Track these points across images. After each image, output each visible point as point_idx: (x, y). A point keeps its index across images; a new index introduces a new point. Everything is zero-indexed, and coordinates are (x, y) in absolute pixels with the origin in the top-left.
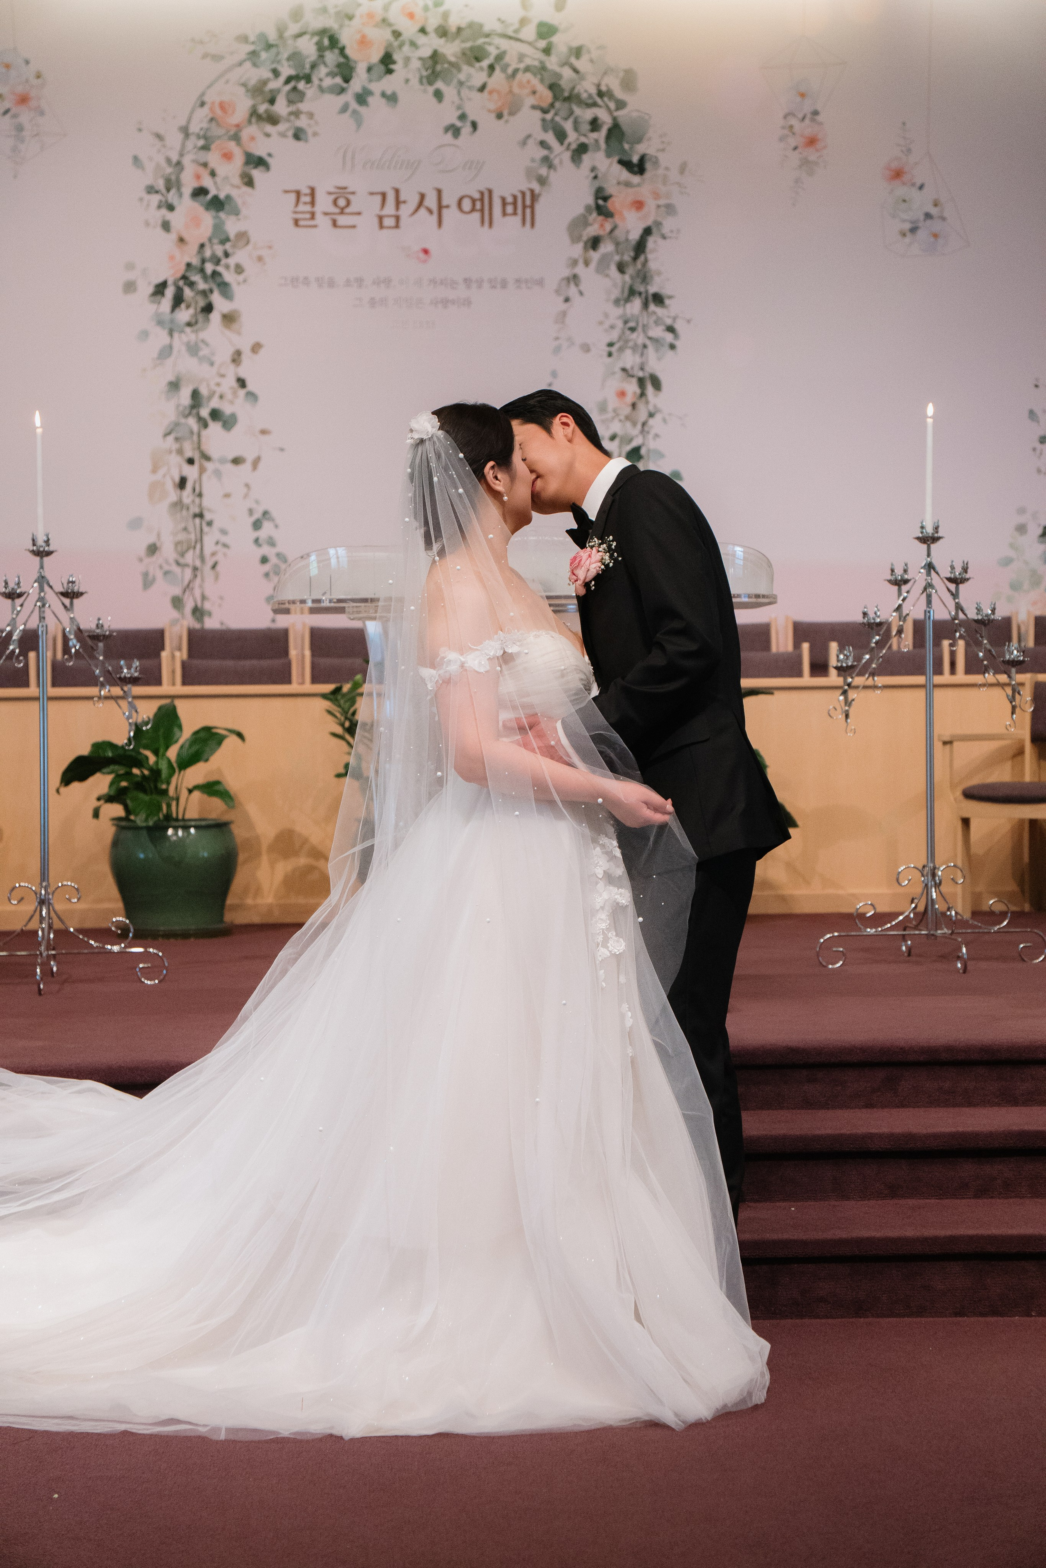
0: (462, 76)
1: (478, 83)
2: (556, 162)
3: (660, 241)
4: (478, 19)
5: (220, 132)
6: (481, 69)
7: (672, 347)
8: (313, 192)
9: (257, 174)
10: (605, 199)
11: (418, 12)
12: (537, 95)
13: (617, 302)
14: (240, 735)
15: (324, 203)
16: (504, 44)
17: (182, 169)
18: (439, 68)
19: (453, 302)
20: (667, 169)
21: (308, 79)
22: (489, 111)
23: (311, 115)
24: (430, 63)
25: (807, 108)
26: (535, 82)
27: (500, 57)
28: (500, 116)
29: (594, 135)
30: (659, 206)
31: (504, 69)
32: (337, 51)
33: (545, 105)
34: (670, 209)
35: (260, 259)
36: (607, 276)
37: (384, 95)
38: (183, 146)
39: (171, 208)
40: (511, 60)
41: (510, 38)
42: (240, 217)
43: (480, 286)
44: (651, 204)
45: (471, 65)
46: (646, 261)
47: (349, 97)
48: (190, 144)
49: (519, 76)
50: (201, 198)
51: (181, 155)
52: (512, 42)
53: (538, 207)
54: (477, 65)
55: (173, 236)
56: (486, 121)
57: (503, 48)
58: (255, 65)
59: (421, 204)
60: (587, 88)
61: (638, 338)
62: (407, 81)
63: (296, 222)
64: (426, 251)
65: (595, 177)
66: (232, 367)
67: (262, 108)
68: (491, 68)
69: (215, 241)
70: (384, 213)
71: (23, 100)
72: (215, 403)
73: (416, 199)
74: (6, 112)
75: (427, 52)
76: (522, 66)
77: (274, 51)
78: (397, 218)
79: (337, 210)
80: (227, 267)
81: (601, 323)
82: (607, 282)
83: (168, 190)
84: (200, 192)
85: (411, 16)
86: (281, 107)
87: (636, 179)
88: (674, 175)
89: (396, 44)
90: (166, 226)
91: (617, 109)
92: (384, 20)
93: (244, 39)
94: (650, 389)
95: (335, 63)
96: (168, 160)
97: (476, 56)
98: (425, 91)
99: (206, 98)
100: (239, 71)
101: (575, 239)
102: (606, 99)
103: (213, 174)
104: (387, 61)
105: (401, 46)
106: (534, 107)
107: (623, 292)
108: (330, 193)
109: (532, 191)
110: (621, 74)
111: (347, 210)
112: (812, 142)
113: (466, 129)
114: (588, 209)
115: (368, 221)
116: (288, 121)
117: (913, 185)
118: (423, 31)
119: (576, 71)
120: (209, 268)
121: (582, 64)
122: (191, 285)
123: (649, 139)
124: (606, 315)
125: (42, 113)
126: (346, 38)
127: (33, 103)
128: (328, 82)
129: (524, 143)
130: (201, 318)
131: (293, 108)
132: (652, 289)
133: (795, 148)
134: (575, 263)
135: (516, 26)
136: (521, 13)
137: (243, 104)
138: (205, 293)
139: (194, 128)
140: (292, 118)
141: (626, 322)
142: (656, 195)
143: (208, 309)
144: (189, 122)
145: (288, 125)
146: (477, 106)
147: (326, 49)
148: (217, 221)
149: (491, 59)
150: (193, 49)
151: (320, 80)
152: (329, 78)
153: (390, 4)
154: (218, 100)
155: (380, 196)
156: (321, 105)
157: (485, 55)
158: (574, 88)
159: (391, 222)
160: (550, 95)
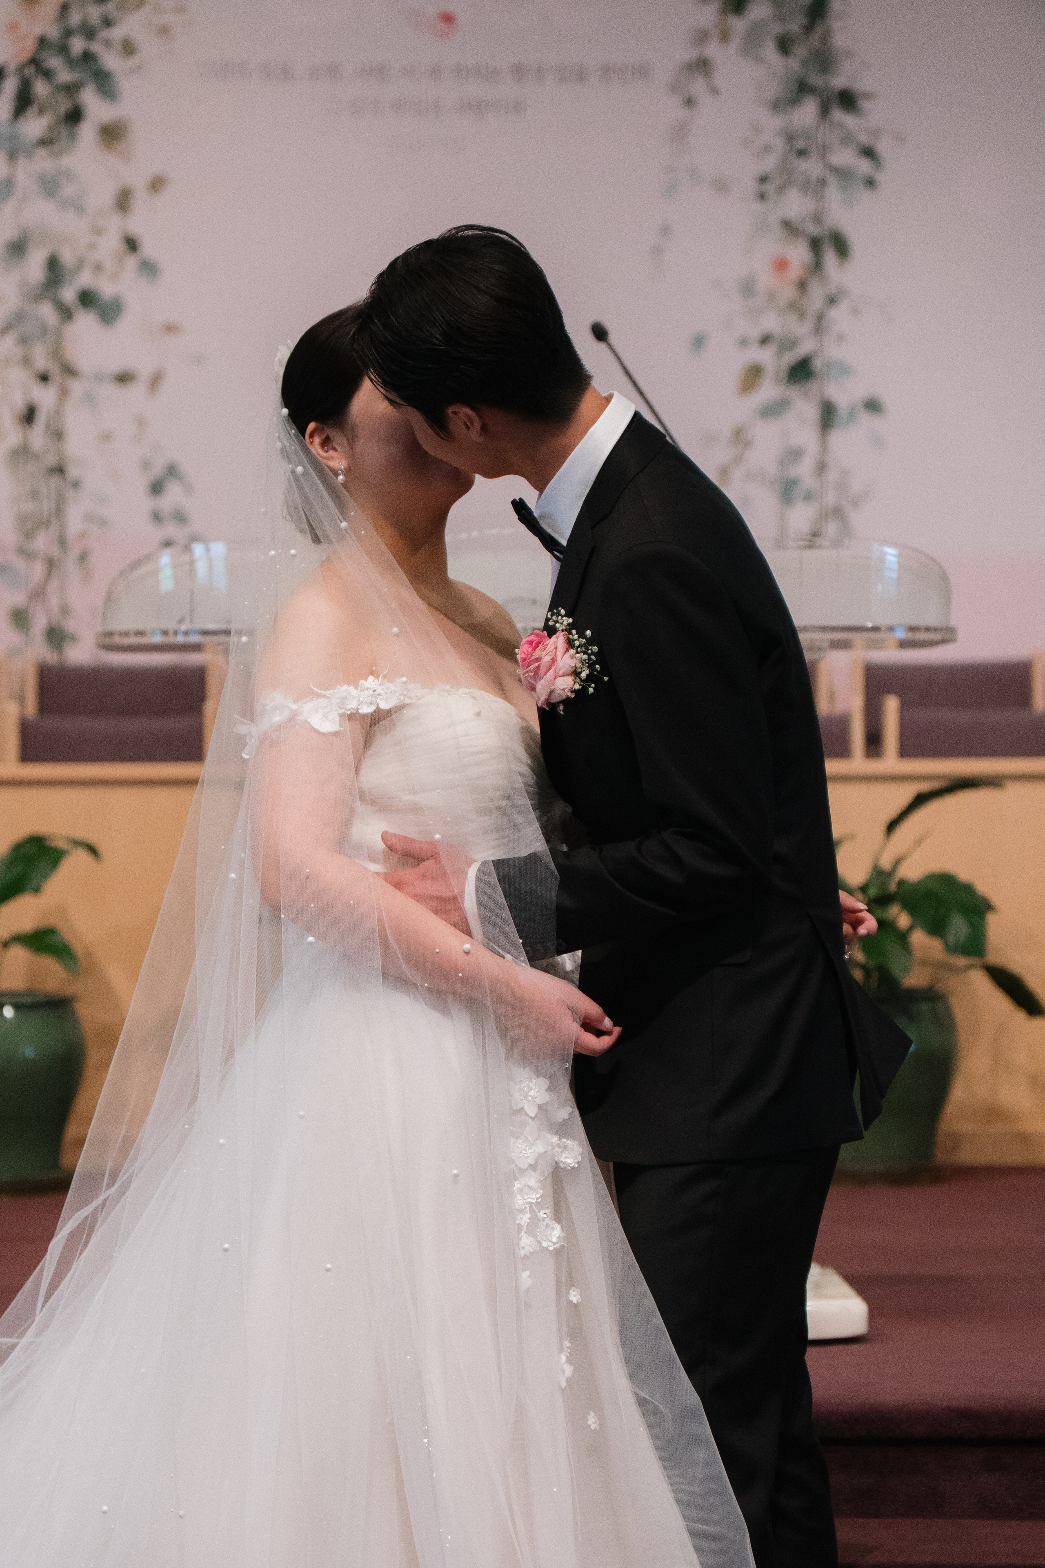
7: (870, 183)
13: (774, 105)
14: (92, 850)
19: (492, 106)
35: (164, 31)
36: (758, 59)
43: (538, 79)
46: (826, 32)
61: (811, 167)
66: (115, 217)
72: (85, 279)
80: (108, 43)
81: (746, 142)
82: (758, 71)
94: (830, 257)
107: (785, 87)
120: (77, 45)
122: (47, 74)
124: (756, 129)
130: (64, 131)
132: (839, 82)
134: (702, 37)
138: (71, 89)
141: (789, 141)
143: (75, 116)
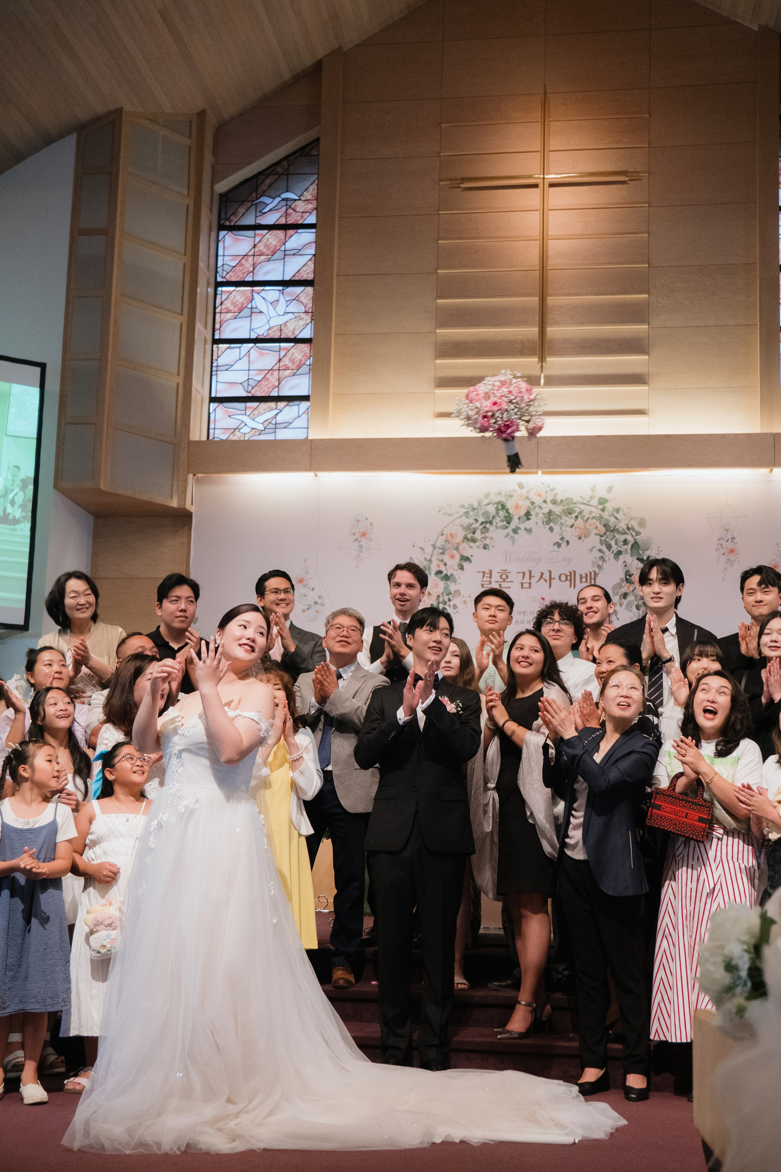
0: (562, 521)
1: (570, 524)
2: (607, 559)
4: (571, 496)
5: (450, 546)
6: (572, 518)
8: (491, 571)
9: (465, 564)
10: (630, 576)
11: (543, 494)
12: (598, 529)
15: (496, 577)
16: (583, 507)
17: (432, 562)
18: (552, 517)
21: (491, 523)
22: (575, 536)
23: (492, 538)
24: (548, 515)
25: (729, 536)
26: (597, 523)
27: (580, 513)
28: (580, 538)
29: (626, 547)
31: (582, 518)
32: (504, 511)
33: (602, 534)
35: (465, 602)
36: (631, 611)
37: (525, 529)
38: (433, 553)
40: (586, 514)
41: (586, 504)
42: (457, 583)
45: (566, 516)
47: (509, 530)
48: (436, 552)
49: (589, 521)
50: (440, 575)
51: (432, 556)
52: (587, 506)
53: (597, 579)
54: (570, 516)
56: (574, 541)
57: (582, 509)
58: (467, 517)
59: (541, 577)
60: (622, 526)
62: (537, 523)
65: (626, 566)
67: (469, 536)
68: (577, 517)
69: (445, 594)
70: (524, 581)
71: (364, 535)
73: (540, 574)
74: (356, 540)
75: (546, 511)
76: (591, 516)
77: (476, 511)
78: (530, 584)
79: (502, 580)
85: (540, 495)
86: (478, 535)
89: (532, 507)
91: (636, 535)
93: (463, 506)
95: (504, 516)
96: (426, 559)
97: (569, 512)
98: (545, 528)
99: (444, 532)
100: (459, 520)
102: (631, 531)
103: (445, 564)
104: (528, 515)
105: (534, 508)
106: (596, 534)
108: (499, 573)
109: (595, 572)
110: (639, 520)
111: (506, 580)
112: (732, 551)
113: (564, 544)
114: (622, 580)
115: (516, 585)
116: (481, 541)
118: (545, 501)
119: (617, 519)
121: (620, 516)
123: (652, 549)
125: (371, 540)
126: (509, 505)
127: (368, 536)
128: (500, 524)
129: (591, 550)
131: (484, 535)
133: (724, 554)
135: (589, 499)
136: (592, 494)
137: (461, 534)
139: (438, 545)
140: (483, 539)
144: (436, 542)
145: (480, 543)
146: (569, 533)
147: (499, 510)
148: (446, 585)
149: (576, 514)
150: (440, 511)
151: (497, 523)
152: (501, 522)
153: (530, 490)
154: (449, 533)
155: (522, 574)
156: (496, 534)
157: (574, 511)
158: (616, 526)
159: (527, 585)
160: (604, 529)
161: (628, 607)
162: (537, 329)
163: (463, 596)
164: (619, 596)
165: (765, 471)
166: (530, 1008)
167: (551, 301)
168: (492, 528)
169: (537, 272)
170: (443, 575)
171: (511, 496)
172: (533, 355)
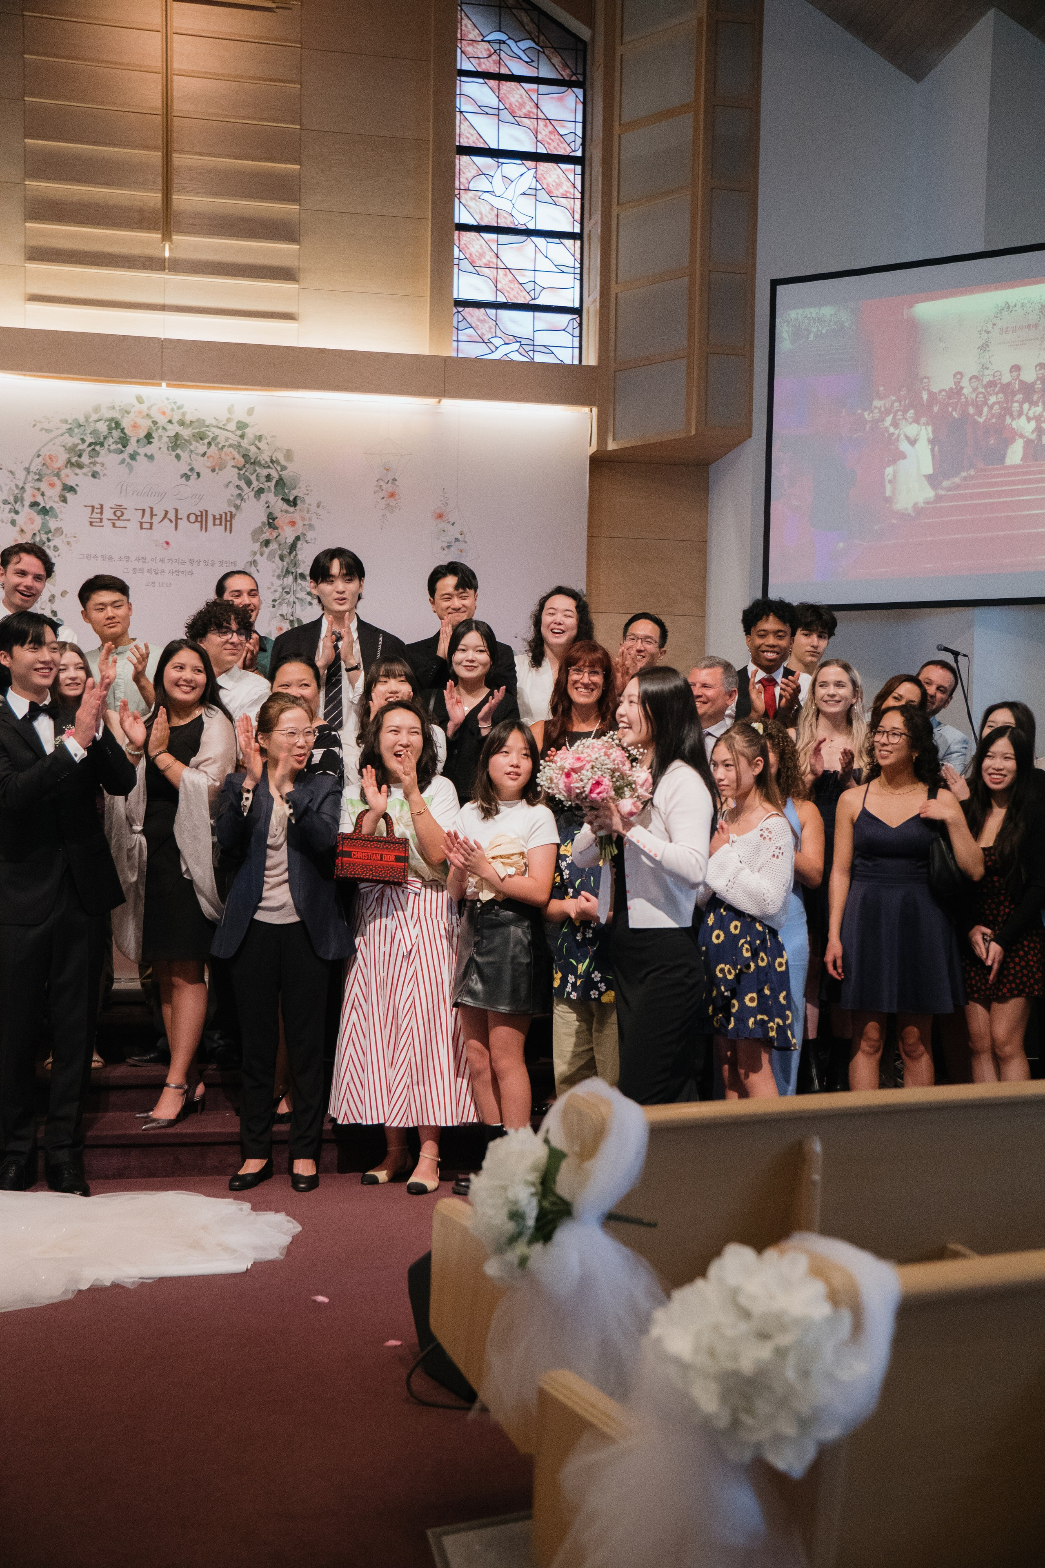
0: (192, 448)
1: (202, 452)
2: (245, 497)
3: (305, 544)
4: (202, 417)
5: (49, 471)
6: (204, 444)
8: (102, 506)
9: (69, 495)
10: (274, 519)
11: (168, 412)
12: (236, 460)
13: (279, 577)
15: (108, 513)
17: (25, 491)
18: (179, 442)
19: (183, 572)
20: (309, 504)
21: (101, 445)
22: (207, 467)
23: (103, 464)
24: (174, 439)
25: (390, 477)
26: (235, 453)
27: (214, 439)
28: (213, 470)
29: (268, 484)
30: (304, 525)
31: (217, 445)
32: (119, 430)
33: (240, 466)
34: (311, 527)
35: (68, 543)
36: (273, 562)
37: (146, 455)
38: (26, 478)
39: (17, 512)
40: (221, 441)
41: (221, 428)
42: (58, 519)
43: (199, 565)
44: (300, 524)
45: (197, 442)
46: (296, 555)
47: (125, 455)
48: (30, 478)
49: (225, 450)
50: (35, 507)
51: (25, 483)
52: (222, 431)
53: (234, 521)
54: (201, 442)
55: (17, 528)
56: (205, 473)
57: (216, 433)
58: (70, 435)
59: (165, 516)
60: (265, 458)
61: (291, 598)
62: (160, 448)
63: (91, 524)
64: (167, 543)
65: (268, 507)
66: (49, 604)
67: (74, 460)
68: (209, 444)
69: (42, 532)
70: (143, 521)
73: (163, 513)
75: (172, 434)
76: (227, 444)
77: (82, 428)
78: (151, 524)
79: (116, 518)
81: (269, 588)
82: (273, 566)
83: (16, 503)
84: (34, 504)
86: (85, 459)
87: (292, 509)
88: (313, 508)
89: (154, 428)
90: (13, 523)
91: (281, 471)
92: (148, 415)
93: (66, 421)
95: (118, 437)
96: (17, 486)
97: (201, 437)
98: (170, 455)
99: (41, 453)
100: (61, 439)
101: (255, 540)
102: (275, 464)
103: (43, 494)
104: (149, 437)
105: (157, 429)
106: (233, 466)
107: (282, 572)
108: (112, 508)
109: (231, 512)
110: (285, 451)
111: (121, 518)
112: (392, 495)
113: (194, 477)
114: (263, 523)
115: (133, 525)
116: (89, 467)
117: (449, 522)
118: (170, 422)
119: (259, 449)
121: (261, 445)
123: (300, 488)
124: (272, 584)
126: (126, 423)
128: (113, 447)
129: (227, 486)
131: (92, 460)
132: (299, 571)
133: (383, 498)
134: (255, 553)
135: (225, 422)
136: (228, 416)
137: (63, 457)
139: (33, 469)
140: (92, 465)
141: (284, 589)
142: (303, 519)
144: (30, 465)
145: (89, 469)
146: (200, 464)
147: (113, 429)
148: (44, 521)
149: (209, 439)
150: (35, 425)
151: (109, 445)
152: (114, 445)
153: (152, 406)
154: (48, 454)
155: (141, 511)
156: (108, 459)
157: (206, 437)
158: (257, 458)
159: (147, 526)
160: (243, 460)
161: (270, 557)
162: (160, 195)
163: (66, 535)
164: (259, 543)
165: (431, 401)
166: (181, 1091)
167: (178, 159)
168: (103, 452)
169: (160, 118)
170: (40, 507)
171: (128, 413)
172: (155, 229)
